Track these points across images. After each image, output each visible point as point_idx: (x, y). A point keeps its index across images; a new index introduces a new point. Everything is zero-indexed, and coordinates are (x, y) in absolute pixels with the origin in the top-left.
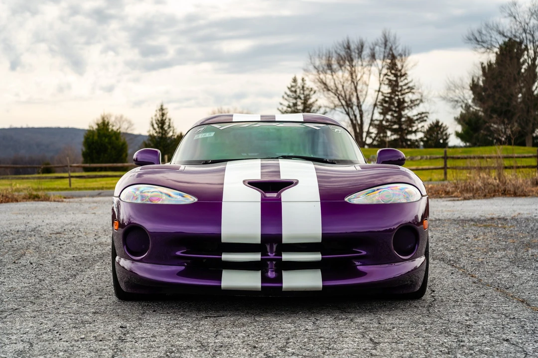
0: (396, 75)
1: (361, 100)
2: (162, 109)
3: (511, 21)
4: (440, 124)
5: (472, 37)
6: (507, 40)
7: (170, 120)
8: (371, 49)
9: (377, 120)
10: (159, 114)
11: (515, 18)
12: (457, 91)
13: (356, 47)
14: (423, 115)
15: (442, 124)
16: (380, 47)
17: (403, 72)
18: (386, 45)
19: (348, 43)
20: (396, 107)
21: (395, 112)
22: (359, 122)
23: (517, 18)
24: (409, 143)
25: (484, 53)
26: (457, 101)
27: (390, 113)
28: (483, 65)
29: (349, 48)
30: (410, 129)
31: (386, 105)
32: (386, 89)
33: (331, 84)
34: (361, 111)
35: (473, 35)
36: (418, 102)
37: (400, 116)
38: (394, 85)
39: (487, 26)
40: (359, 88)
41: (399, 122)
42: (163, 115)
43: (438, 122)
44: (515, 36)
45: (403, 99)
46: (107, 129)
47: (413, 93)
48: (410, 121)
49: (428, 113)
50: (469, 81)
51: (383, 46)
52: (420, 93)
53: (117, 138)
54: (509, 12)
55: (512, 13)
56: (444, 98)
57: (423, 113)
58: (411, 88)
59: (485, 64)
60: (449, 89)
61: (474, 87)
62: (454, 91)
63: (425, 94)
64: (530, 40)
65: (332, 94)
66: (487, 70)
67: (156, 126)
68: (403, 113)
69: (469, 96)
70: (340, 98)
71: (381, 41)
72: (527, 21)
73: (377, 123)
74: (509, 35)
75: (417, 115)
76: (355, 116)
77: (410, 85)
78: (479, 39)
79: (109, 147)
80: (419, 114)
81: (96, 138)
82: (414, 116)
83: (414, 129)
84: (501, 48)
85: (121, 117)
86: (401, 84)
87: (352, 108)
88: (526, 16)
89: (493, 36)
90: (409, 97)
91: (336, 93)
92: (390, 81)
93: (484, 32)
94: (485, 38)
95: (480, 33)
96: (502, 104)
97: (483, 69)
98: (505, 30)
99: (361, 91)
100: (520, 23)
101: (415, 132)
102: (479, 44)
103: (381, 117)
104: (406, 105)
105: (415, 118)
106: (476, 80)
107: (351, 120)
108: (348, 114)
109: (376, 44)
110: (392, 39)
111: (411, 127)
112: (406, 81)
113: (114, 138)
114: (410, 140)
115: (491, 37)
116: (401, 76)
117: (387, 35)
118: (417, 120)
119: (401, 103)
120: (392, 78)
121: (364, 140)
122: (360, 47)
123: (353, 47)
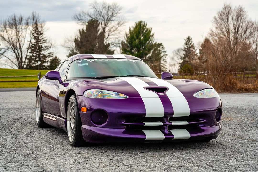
0: (37, 34)
1: (21, 46)
3: (94, 10)
4: (57, 58)
5: (76, 17)
6: (91, 19)
8: (26, 21)
9: (28, 56)
11: (96, 9)
12: (69, 43)
13: (19, 19)
14: (51, 54)
16: (31, 20)
17: (42, 32)
18: (34, 19)
19: (15, 17)
20: (38, 50)
21: (37, 52)
22: (20, 57)
23: (97, 9)
24: (44, 67)
25: (82, 25)
26: (69, 48)
27: (35, 52)
28: (80, 31)
29: (15, 19)
30: (45, 61)
31: (33, 49)
32: (33, 41)
33: (6, 37)
34: (21, 51)
35: (76, 16)
36: (49, 47)
37: (40, 54)
38: (37, 39)
39: (83, 12)
40: (20, 39)
41: (39, 57)
44: (96, 18)
45: (41, 46)
47: (46, 43)
48: (45, 57)
49: (53, 53)
50: (74, 38)
51: (32, 19)
52: (50, 43)
54: (93, 6)
55: (94, 6)
56: (63, 46)
57: (51, 53)
58: (45, 41)
59: (81, 31)
60: (66, 42)
61: (76, 41)
62: (68, 43)
63: (53, 44)
64: (103, 20)
65: (6, 42)
66: (82, 34)
68: (42, 53)
69: (74, 45)
70: (11, 44)
71: (31, 16)
72: (101, 11)
74: (93, 17)
75: (48, 54)
76: (19, 54)
77: (45, 39)
78: (79, 18)
80: (49, 53)
82: (47, 54)
83: (46, 60)
84: (88, 23)
86: (40, 38)
87: (17, 50)
88: (101, 9)
89: (86, 17)
90: (44, 45)
91: (9, 42)
92: (35, 37)
93: (82, 15)
94: (82, 18)
95: (80, 15)
97: (80, 32)
98: (92, 15)
99: (21, 41)
100: (98, 12)
101: (47, 62)
102: (79, 21)
103: (31, 55)
104: (42, 49)
105: (47, 55)
106: (76, 37)
107: (16, 55)
108: (15, 52)
109: (29, 18)
110: (37, 16)
111: (45, 59)
112: (43, 37)
114: (44, 66)
115: (85, 17)
116: (41, 34)
117: (34, 14)
118: (48, 56)
119: (40, 48)
120: (36, 35)
121: (23, 65)
122: (21, 19)
123: (17, 19)
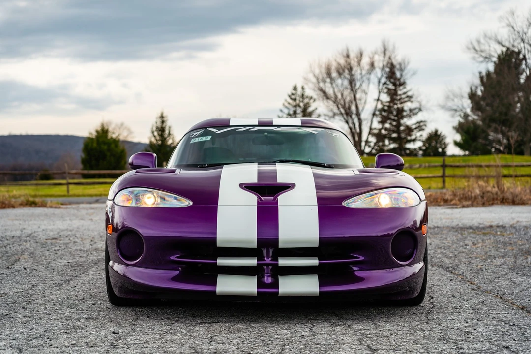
0: (394, 84)
1: (360, 108)
2: (162, 117)
3: (509, 30)
4: (439, 133)
5: (470, 46)
6: (505, 49)
7: (170, 127)
8: (370, 58)
9: (375, 129)
10: (159, 121)
11: (513, 27)
12: (456, 100)
13: (355, 55)
14: (422, 124)
15: (441, 133)
16: (379, 55)
17: (402, 80)
18: (385, 53)
19: (348, 50)
20: (395, 116)
21: (394, 120)
22: (358, 130)
23: (516, 28)
24: (408, 152)
25: (482, 62)
26: (456, 110)
27: (389, 122)
28: (482, 75)
29: (348, 56)
30: (409, 138)
31: (384, 114)
32: (385, 98)
33: (330, 91)
34: (360, 120)
35: (472, 43)
36: (417, 110)
37: (399, 125)
38: (393, 94)
39: (485, 36)
40: (358, 96)
41: (398, 131)
42: (163, 122)
43: (436, 131)
44: (513, 46)
45: (402, 108)
46: (106, 136)
47: (412, 102)
48: (409, 130)
49: (425, 122)
50: (468, 90)
51: (382, 55)
52: (419, 102)
53: (116, 146)
54: (507, 22)
55: (510, 22)
56: (443, 107)
57: (421, 122)
58: (410, 97)
59: (484, 74)
60: (448, 98)
61: (472, 96)
62: (453, 100)
63: (423, 103)
64: (528, 50)
65: (331, 103)
66: (485, 79)
67: (156, 134)
68: (402, 122)
69: (467, 104)
70: (340, 106)
71: (380, 49)
72: (525, 30)
73: (376, 131)
74: (507, 44)
75: (416, 124)
76: (354, 125)
77: (409, 94)
78: (478, 48)
79: (108, 154)
80: (418, 123)
81: (95, 145)
82: (413, 125)
83: (413, 137)
84: (499, 57)
85: (122, 125)
86: (399, 93)
87: (351, 116)
88: (524, 26)
89: (492, 45)
90: (407, 106)
91: (336, 101)
92: (389, 89)
93: (482, 41)
94: (483, 47)
95: (479, 42)
96: (500, 113)
97: (482, 78)
98: (504, 40)
99: (360, 100)
100: (518, 33)
101: (414, 140)
102: (477, 53)
103: (380, 126)
104: (405, 113)
105: (414, 127)
106: (474, 88)
107: (350, 129)
108: (347, 122)
109: (376, 53)
110: (390, 47)
111: (410, 135)
112: (405, 90)
113: (113, 146)
114: (408, 149)
115: (490, 46)
116: (401, 84)
117: (386, 44)
118: (416, 128)
119: (400, 111)
120: (391, 86)
121: (363, 148)
122: (359, 55)
123: (352, 55)
